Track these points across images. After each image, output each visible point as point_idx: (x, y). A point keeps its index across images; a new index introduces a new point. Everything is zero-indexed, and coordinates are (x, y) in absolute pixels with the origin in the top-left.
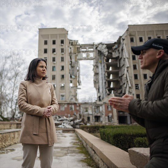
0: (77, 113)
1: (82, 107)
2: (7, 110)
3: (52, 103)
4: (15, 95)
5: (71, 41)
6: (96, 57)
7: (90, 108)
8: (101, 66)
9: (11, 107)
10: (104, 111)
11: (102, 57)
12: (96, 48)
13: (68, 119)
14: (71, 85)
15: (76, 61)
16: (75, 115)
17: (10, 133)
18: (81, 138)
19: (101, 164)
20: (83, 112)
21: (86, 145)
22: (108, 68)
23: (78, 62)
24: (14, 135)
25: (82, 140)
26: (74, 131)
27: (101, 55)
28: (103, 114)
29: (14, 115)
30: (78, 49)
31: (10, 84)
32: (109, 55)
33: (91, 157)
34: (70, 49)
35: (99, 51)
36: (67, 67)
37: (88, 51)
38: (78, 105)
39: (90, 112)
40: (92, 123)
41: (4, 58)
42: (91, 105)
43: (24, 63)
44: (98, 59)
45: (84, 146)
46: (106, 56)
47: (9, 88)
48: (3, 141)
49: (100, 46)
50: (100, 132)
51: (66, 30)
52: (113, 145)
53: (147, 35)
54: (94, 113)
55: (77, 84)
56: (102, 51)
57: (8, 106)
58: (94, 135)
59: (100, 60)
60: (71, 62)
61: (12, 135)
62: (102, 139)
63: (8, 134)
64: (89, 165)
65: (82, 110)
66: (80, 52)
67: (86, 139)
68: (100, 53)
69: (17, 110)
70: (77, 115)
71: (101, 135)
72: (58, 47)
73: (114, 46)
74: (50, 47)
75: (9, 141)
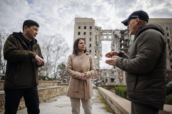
0: (99, 76)
1: (103, 72)
2: (51, 73)
3: (91, 69)
4: (57, 63)
5: (97, 28)
6: (113, 39)
7: (108, 73)
8: (116, 45)
9: (54, 71)
10: (117, 75)
11: (117, 39)
12: (114, 33)
13: (93, 80)
14: (96, 57)
15: (99, 41)
16: (98, 78)
17: (54, 88)
18: (102, 93)
19: (116, 111)
20: (103, 76)
21: (106, 98)
22: (121, 47)
23: (101, 42)
24: (57, 90)
25: (102, 94)
26: (97, 88)
27: (116, 37)
28: (116, 78)
29: (56, 76)
30: (101, 33)
31: (54, 55)
32: (122, 38)
33: (109, 106)
34: (96, 33)
35: (115, 35)
36: (94, 45)
37: (108, 35)
38: (100, 71)
39: (108, 75)
40: (109, 83)
41: (50, 37)
42: (109, 71)
43: (64, 41)
44: (115, 40)
45: (104, 98)
46: (120, 38)
47: (53, 58)
48: (49, 94)
49: (116, 31)
50: (115, 90)
51: (93, 20)
52: (124, 98)
54: (110, 76)
55: (99, 57)
56: (117, 35)
57: (52, 70)
58: (111, 91)
59: (116, 41)
60: (96, 41)
61: (55, 90)
62: (116, 94)
63: (52, 89)
64: (108, 111)
65: (102, 74)
66: (102, 35)
67: (106, 94)
68: (116, 36)
69: (58, 73)
70: (99, 77)
71: (115, 91)
72: (87, 31)
73: (125, 32)
74: (82, 31)
75: (53, 94)
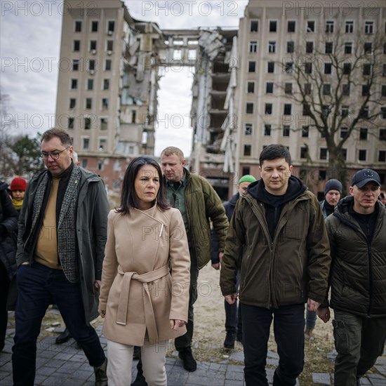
8: (206, 81)
49: (205, 36)
53: (286, 18)
56: (206, 48)
